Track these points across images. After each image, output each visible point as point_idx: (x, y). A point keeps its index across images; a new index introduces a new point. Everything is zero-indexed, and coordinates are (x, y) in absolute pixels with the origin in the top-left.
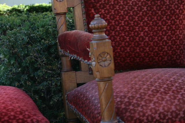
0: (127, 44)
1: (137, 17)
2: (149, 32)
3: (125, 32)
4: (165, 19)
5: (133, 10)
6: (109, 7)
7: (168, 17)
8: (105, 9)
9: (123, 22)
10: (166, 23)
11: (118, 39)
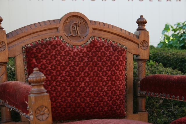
0: (68, 94)
1: (78, 68)
2: (90, 82)
3: (66, 82)
4: (105, 69)
5: (75, 61)
6: (50, 57)
7: (108, 68)
8: (47, 59)
9: (64, 72)
10: (107, 73)
11: (59, 90)
